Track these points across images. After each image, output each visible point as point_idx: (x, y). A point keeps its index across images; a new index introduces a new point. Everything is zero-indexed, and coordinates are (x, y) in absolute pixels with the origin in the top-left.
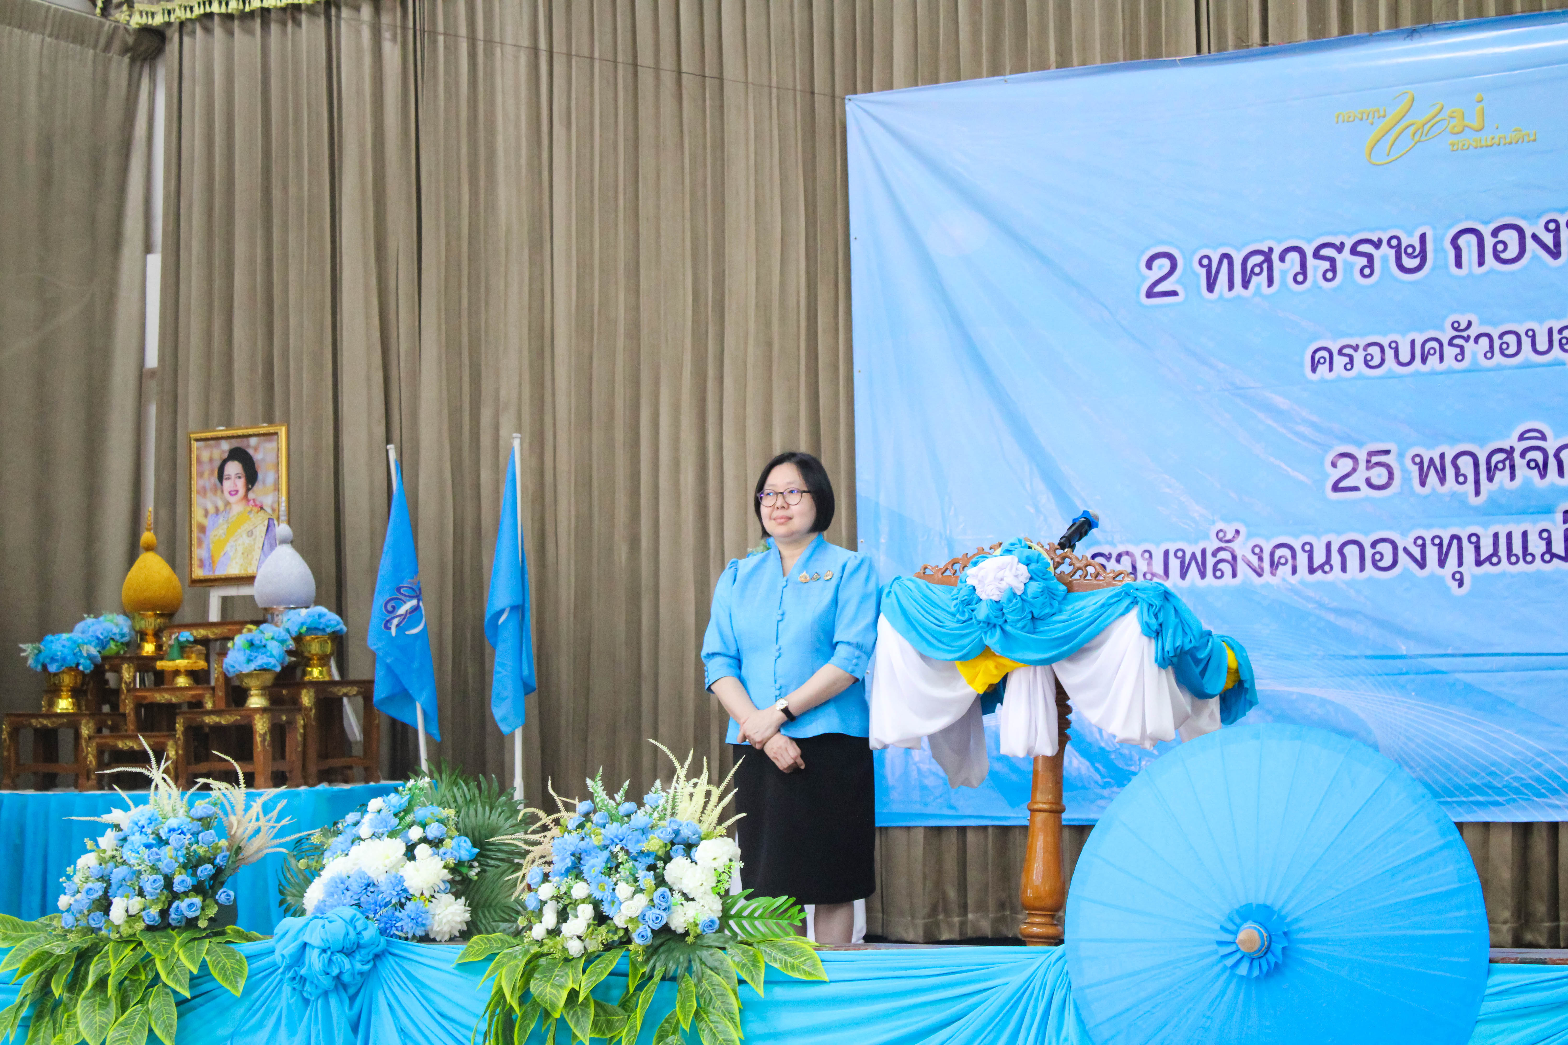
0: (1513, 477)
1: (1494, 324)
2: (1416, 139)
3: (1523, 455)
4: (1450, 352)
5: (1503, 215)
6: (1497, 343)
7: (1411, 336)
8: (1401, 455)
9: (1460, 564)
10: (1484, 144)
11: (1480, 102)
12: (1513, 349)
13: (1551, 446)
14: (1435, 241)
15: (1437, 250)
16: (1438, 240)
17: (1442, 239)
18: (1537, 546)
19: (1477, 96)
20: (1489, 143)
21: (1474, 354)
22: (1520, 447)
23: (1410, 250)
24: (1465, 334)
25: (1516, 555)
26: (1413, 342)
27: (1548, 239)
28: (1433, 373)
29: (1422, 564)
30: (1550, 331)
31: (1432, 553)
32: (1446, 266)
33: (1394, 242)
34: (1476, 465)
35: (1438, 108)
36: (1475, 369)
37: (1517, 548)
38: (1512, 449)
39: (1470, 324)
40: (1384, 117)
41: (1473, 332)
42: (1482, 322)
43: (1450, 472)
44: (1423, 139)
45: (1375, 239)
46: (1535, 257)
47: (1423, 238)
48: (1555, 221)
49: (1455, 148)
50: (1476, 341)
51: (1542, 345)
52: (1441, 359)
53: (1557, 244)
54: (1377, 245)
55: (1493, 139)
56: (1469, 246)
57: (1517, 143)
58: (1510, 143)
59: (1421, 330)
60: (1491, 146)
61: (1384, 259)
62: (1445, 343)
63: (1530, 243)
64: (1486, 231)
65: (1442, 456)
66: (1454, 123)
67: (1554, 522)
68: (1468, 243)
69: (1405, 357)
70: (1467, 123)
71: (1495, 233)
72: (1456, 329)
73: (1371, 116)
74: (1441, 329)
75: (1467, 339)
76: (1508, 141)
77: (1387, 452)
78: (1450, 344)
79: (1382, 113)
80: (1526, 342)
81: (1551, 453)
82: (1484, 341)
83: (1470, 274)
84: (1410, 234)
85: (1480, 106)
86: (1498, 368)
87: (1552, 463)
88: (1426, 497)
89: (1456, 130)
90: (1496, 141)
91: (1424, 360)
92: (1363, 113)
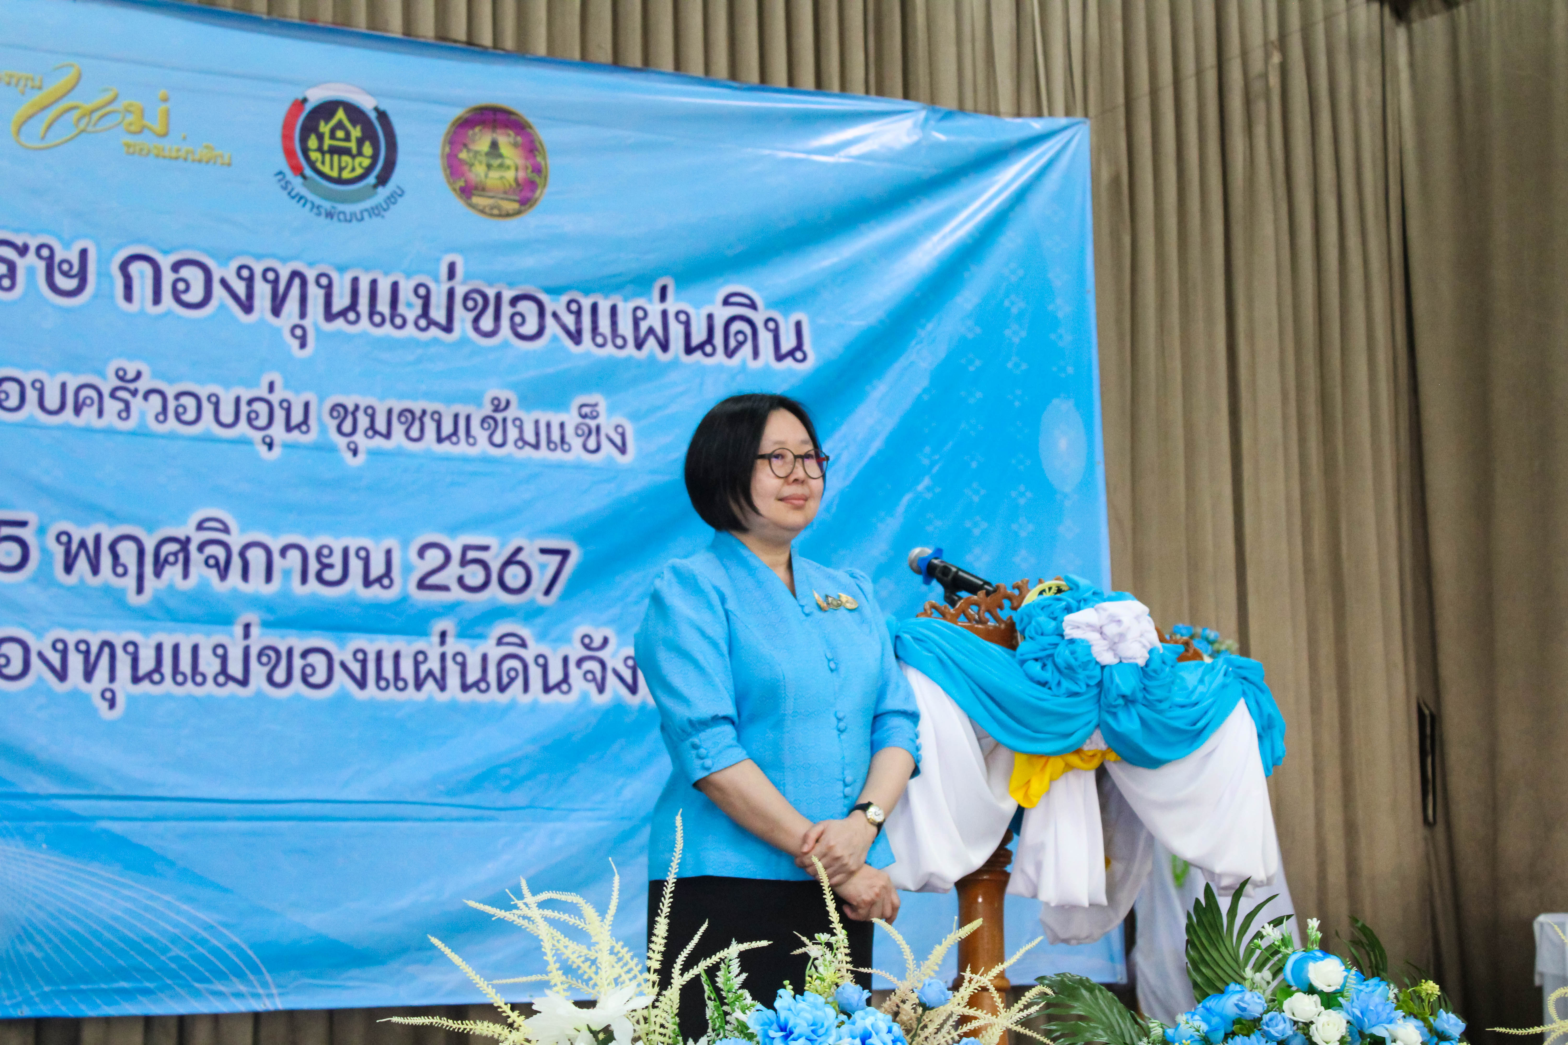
0: (186, 575)
1: (171, 381)
2: (82, 126)
3: (201, 548)
4: (112, 407)
5: (186, 246)
6: (172, 404)
7: (63, 377)
8: (41, 531)
9: (112, 678)
10: (167, 154)
11: (165, 100)
12: (190, 415)
13: (236, 541)
14: (99, 261)
15: (104, 274)
16: (103, 261)
17: (109, 261)
18: (209, 665)
19: (162, 93)
20: (174, 154)
21: (143, 414)
22: (198, 538)
23: (65, 267)
24: (132, 386)
25: (184, 674)
26: (64, 386)
27: (240, 288)
28: (88, 430)
29: (62, 675)
30: (238, 400)
31: (76, 662)
32: (112, 297)
33: (45, 252)
34: (141, 553)
35: (109, 96)
36: (141, 433)
37: (185, 665)
38: (188, 540)
39: (139, 375)
40: (40, 88)
41: (142, 386)
42: (155, 375)
43: (106, 559)
44: (90, 129)
45: (19, 242)
46: (222, 306)
47: (84, 253)
48: (250, 269)
49: (131, 150)
50: (146, 397)
51: (227, 416)
52: (100, 413)
53: (250, 295)
54: (23, 251)
55: (179, 150)
56: (142, 276)
57: (207, 162)
58: (200, 161)
59: (75, 371)
60: (177, 158)
61: (31, 271)
62: (106, 392)
63: (218, 290)
64: (166, 263)
65: (98, 539)
66: (130, 118)
67: (231, 635)
68: (141, 272)
69: (52, 401)
70: (146, 122)
71: (176, 267)
72: (121, 379)
73: (22, 83)
74: (102, 375)
75: (134, 393)
76: (197, 157)
77: (23, 524)
78: (113, 395)
79: (37, 83)
80: (208, 410)
81: (235, 550)
82: (155, 399)
83: (142, 312)
84: (67, 245)
85: (163, 107)
86: (172, 436)
87: (236, 562)
88: (70, 589)
89: (133, 128)
90: (182, 154)
91: (77, 410)
92: (11, 77)
